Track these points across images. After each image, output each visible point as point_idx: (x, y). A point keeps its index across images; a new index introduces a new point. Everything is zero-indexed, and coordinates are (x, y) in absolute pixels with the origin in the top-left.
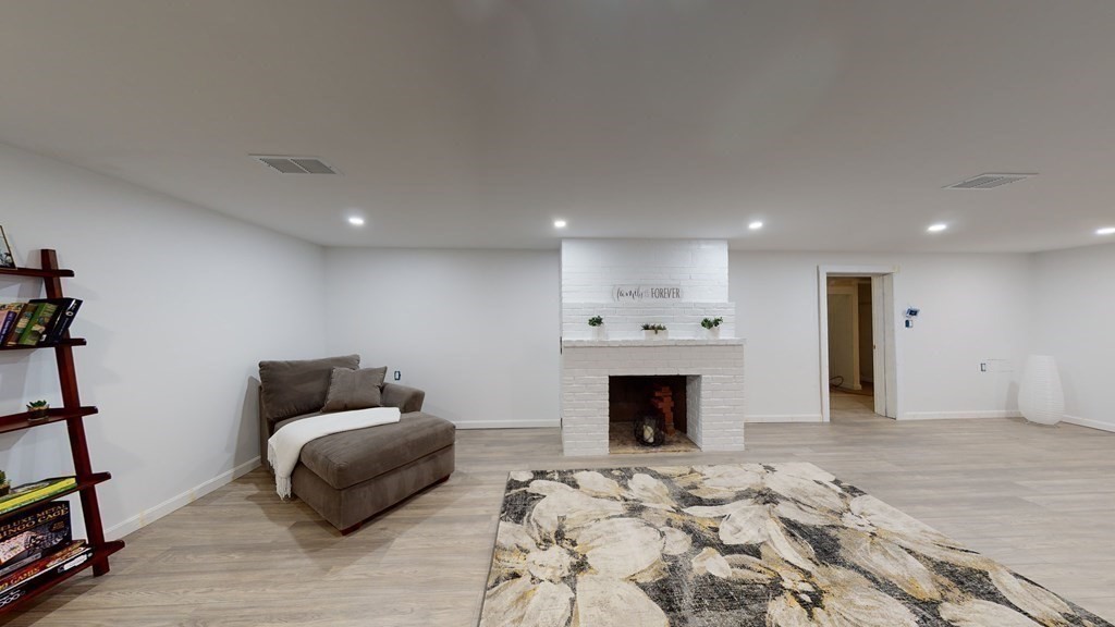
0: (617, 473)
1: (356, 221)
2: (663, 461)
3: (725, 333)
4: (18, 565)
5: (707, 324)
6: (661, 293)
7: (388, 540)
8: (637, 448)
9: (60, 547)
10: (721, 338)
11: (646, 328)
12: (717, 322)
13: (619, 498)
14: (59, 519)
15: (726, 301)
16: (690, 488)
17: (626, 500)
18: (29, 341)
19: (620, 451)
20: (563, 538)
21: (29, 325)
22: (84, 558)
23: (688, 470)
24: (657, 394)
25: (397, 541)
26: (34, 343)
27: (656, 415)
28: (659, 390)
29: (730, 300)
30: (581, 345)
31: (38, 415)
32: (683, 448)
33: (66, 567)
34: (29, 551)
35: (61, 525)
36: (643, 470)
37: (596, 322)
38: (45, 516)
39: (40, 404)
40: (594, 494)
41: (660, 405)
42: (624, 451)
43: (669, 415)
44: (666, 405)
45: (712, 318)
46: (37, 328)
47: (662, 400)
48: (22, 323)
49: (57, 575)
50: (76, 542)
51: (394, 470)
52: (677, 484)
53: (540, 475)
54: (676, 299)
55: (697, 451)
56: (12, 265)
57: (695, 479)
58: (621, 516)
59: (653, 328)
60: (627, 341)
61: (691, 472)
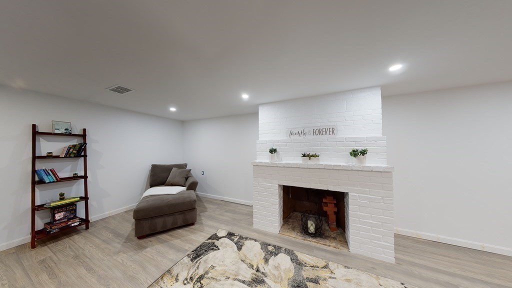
0: (270, 248)
1: (173, 109)
2: (309, 250)
3: (369, 162)
4: (61, 221)
5: (355, 153)
6: (320, 132)
7: (145, 247)
8: (299, 234)
9: (73, 218)
10: (367, 165)
11: (304, 156)
12: (364, 153)
13: (255, 267)
14: (73, 210)
15: (380, 135)
16: (311, 281)
17: (258, 271)
18: (72, 156)
19: (286, 234)
20: (200, 281)
21: (73, 151)
22: (78, 223)
23: (324, 264)
24: (324, 200)
25: (148, 249)
26: (73, 156)
27: (321, 215)
28: (326, 198)
29: (383, 134)
30: (262, 165)
31: (76, 177)
32: (334, 244)
33: (73, 225)
34: (64, 218)
35: (73, 212)
36: (289, 252)
37: (273, 151)
38: (70, 208)
39: (75, 174)
40: (244, 259)
41: (325, 209)
42: (288, 234)
43: (333, 217)
44: (330, 209)
45: (360, 149)
46: (74, 152)
47: (327, 206)
48: (71, 151)
49: (69, 227)
50: (78, 217)
51: (161, 216)
52: (303, 273)
53: (230, 235)
54: (332, 136)
55: (345, 250)
56: (71, 133)
57: (324, 274)
58: (244, 282)
59: (308, 156)
60: (289, 164)
61: (326, 267)
